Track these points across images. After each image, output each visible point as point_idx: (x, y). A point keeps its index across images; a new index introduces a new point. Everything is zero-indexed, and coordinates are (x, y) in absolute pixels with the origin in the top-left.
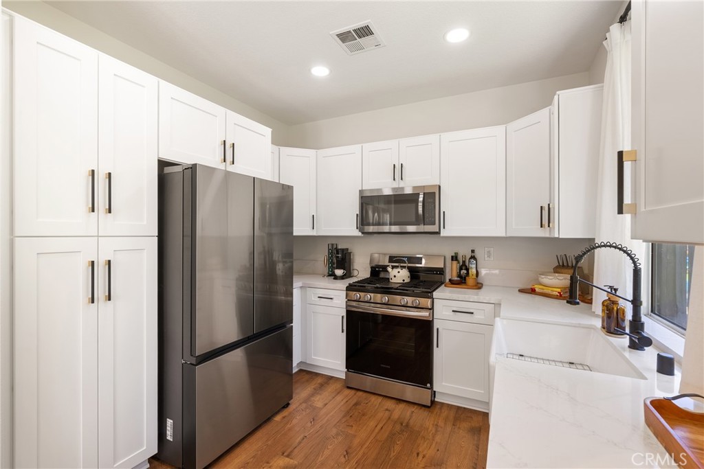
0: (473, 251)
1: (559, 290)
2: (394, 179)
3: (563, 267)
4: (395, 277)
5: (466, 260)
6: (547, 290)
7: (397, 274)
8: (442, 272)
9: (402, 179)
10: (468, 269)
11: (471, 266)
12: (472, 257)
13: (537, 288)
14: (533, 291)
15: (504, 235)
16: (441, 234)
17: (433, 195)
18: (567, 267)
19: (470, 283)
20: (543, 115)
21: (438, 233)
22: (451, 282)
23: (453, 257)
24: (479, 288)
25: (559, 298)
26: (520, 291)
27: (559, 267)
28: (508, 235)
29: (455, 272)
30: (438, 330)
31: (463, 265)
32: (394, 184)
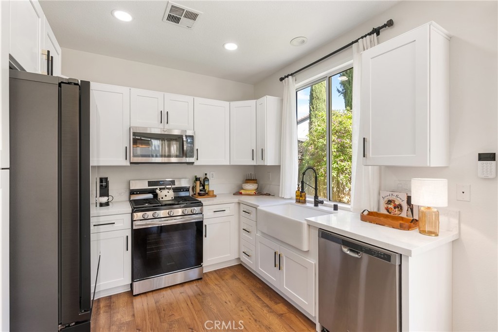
0: (206, 174)
1: (255, 191)
2: (161, 123)
3: (249, 180)
4: (166, 196)
5: (202, 180)
6: (248, 192)
7: (167, 194)
8: (187, 190)
9: (167, 123)
10: (204, 186)
11: (206, 183)
12: (206, 178)
13: (243, 191)
14: (241, 194)
15: (229, 164)
16: (195, 164)
17: (192, 137)
18: (251, 180)
19: (211, 194)
20: (252, 102)
21: (193, 163)
22: (200, 195)
23: (197, 179)
24: (216, 196)
25: (255, 194)
26: (234, 194)
27: (248, 180)
28: (231, 164)
29: (199, 188)
30: (206, 225)
31: (201, 183)
32: (161, 126)
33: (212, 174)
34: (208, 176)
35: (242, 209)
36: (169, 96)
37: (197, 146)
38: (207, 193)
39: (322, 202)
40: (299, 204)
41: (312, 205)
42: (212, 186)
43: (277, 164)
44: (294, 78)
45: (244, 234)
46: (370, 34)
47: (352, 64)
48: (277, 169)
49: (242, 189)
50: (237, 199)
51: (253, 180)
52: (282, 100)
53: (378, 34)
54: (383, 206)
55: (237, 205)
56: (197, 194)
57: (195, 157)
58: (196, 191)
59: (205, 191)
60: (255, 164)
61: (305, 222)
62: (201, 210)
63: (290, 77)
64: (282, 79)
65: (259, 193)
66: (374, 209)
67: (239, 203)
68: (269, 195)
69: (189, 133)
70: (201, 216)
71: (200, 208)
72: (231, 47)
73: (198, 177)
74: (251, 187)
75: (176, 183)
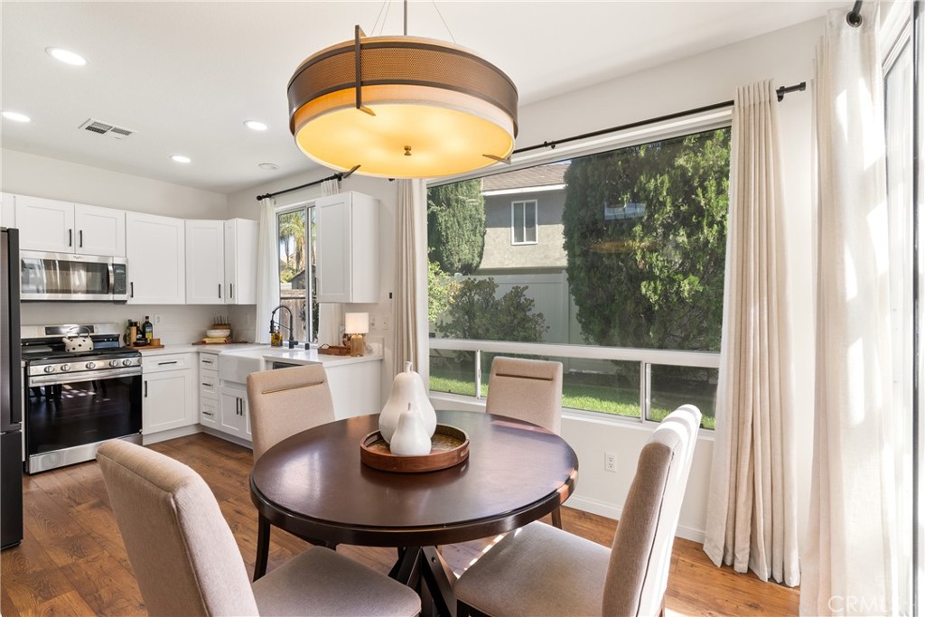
0: (147, 318)
1: (225, 339)
2: (70, 245)
3: (218, 325)
4: (80, 345)
5: (140, 325)
6: (215, 341)
7: (82, 343)
8: (116, 339)
9: (81, 246)
10: (143, 333)
11: (147, 330)
12: (147, 323)
13: (207, 340)
14: (204, 343)
15: (184, 303)
16: (128, 303)
17: (123, 267)
18: (221, 325)
19: (156, 343)
20: (218, 224)
21: (125, 301)
22: (136, 344)
23: (131, 324)
24: (163, 346)
25: (225, 343)
26: (193, 344)
27: (216, 326)
28: (188, 303)
29: (134, 336)
30: (146, 382)
31: (138, 329)
32: (70, 250)
33: (158, 318)
34: (150, 320)
35: (202, 359)
36: (81, 209)
37: (130, 279)
38: (149, 344)
39: (297, 343)
40: (275, 348)
41: (288, 348)
42: (157, 332)
43: (253, 303)
44: (273, 200)
45: (205, 390)
46: (332, 178)
47: (314, 202)
48: (252, 309)
49: (207, 337)
50: (195, 349)
51: (225, 325)
52: (259, 224)
53: (340, 179)
54: (341, 340)
55: (195, 356)
56: (132, 345)
57: (129, 293)
58: (130, 341)
59: (146, 340)
60: (223, 303)
61: (263, 359)
62: (139, 361)
63: (268, 199)
64: (260, 198)
65: (233, 340)
66: (335, 344)
67: (198, 353)
68: (246, 342)
69: (118, 261)
70: (138, 368)
71: (137, 359)
72: (181, 159)
73: (134, 320)
74: (221, 334)
75: (95, 330)
